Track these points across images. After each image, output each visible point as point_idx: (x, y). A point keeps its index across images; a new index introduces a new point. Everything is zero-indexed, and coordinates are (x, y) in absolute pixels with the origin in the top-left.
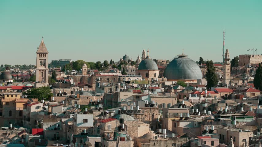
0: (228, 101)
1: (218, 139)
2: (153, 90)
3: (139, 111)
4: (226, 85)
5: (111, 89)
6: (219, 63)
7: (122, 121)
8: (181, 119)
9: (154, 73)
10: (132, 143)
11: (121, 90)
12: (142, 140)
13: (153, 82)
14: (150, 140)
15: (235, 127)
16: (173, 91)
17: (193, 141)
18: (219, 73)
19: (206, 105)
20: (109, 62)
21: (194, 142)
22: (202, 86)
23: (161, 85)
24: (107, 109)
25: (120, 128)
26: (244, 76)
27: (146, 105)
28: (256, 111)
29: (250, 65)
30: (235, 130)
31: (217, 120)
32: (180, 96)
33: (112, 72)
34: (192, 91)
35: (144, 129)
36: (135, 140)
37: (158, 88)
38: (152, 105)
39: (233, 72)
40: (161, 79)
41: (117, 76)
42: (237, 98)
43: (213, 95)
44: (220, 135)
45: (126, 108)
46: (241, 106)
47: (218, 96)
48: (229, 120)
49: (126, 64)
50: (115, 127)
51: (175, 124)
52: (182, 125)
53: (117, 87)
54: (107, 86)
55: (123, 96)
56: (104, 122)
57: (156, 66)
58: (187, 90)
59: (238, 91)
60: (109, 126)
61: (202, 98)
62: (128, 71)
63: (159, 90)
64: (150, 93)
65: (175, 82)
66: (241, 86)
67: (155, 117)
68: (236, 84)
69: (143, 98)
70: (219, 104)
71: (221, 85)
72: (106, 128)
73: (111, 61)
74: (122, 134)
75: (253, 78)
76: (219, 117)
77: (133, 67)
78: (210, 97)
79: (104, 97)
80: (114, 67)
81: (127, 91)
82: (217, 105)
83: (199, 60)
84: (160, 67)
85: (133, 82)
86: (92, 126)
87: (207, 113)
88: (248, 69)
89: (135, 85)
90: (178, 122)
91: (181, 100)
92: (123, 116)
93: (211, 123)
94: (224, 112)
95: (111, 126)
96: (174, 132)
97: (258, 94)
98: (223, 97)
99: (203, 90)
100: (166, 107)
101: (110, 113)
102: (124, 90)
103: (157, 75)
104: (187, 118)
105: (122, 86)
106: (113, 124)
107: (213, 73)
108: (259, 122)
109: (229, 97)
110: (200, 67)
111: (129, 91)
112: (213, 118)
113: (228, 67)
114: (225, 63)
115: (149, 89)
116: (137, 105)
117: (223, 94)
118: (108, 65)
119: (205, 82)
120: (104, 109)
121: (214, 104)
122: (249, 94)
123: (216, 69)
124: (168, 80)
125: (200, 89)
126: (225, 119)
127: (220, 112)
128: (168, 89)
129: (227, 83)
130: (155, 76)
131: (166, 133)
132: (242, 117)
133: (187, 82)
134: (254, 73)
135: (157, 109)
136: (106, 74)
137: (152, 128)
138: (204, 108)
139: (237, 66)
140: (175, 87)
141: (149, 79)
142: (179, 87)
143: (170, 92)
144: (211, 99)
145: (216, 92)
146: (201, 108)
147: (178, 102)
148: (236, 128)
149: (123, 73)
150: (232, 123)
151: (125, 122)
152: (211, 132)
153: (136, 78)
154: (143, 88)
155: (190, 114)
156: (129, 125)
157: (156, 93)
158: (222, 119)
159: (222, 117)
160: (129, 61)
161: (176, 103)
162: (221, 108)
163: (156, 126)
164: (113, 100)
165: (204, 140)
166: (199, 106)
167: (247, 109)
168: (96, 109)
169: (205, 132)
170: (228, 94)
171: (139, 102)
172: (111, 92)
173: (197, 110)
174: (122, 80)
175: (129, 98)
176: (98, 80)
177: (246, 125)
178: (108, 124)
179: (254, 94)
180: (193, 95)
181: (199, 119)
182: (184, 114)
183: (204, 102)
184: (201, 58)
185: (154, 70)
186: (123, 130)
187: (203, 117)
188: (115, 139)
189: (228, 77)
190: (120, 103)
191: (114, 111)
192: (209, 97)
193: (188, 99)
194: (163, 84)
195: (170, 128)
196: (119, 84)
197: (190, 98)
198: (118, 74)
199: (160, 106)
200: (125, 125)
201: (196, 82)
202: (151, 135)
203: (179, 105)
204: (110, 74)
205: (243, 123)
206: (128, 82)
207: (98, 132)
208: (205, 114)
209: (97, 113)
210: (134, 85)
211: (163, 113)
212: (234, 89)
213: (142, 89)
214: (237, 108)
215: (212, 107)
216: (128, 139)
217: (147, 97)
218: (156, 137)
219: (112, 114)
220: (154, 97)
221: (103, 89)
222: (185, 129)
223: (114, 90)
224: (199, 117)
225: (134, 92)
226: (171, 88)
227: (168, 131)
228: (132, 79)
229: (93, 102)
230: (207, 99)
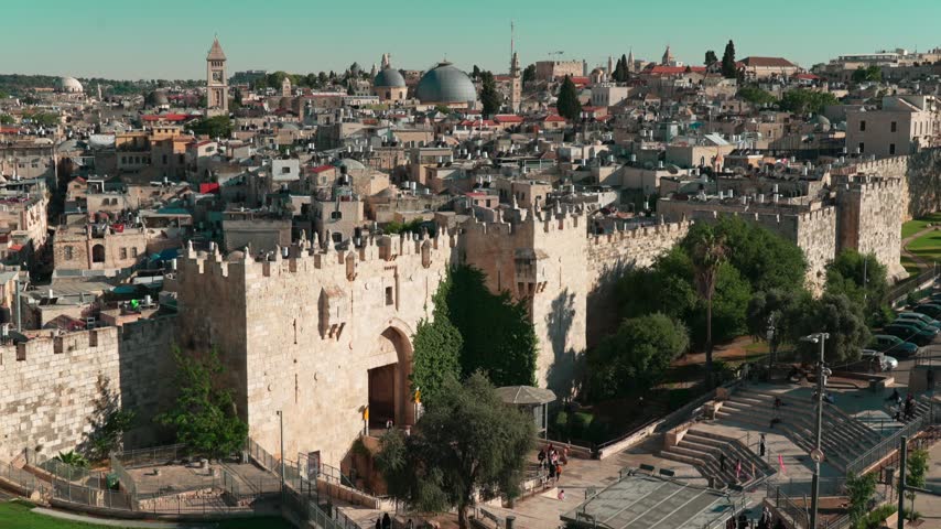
0: (515, 136)
1: (497, 197)
2: (395, 120)
3: (373, 153)
4: (512, 111)
5: (328, 119)
6: (503, 75)
7: (343, 170)
8: (440, 165)
9: (400, 91)
10: (361, 206)
11: (344, 120)
12: (378, 199)
13: (396, 107)
14: (389, 200)
15: (524, 177)
16: (427, 120)
17: (457, 200)
18: (501, 89)
19: (480, 143)
20: (328, 74)
21: (459, 202)
22: (475, 112)
23: (409, 111)
24: (321, 150)
25: (341, 182)
26: (544, 95)
27: (383, 144)
28: (557, 150)
29: (553, 77)
30: (524, 182)
31: (496, 166)
32: (439, 129)
33: (334, 90)
34: (458, 121)
35: (380, 183)
36: (366, 201)
37: (405, 116)
38: (394, 144)
39: (525, 90)
40: (410, 101)
41: (338, 97)
42: (529, 130)
43: (492, 127)
44: (501, 190)
45: (352, 148)
46: (535, 143)
47: (500, 128)
48: (516, 166)
49: (356, 78)
50: (333, 180)
51: (431, 174)
52: (442, 174)
53: (337, 116)
54: (323, 113)
55: (347, 130)
56: (316, 171)
57: (402, 81)
58: (452, 120)
59: (532, 120)
60: (324, 179)
61: (475, 132)
62: (358, 89)
63: (406, 120)
64: (391, 124)
65: (432, 107)
66: (536, 112)
67: (399, 163)
68: (530, 108)
69: (380, 133)
70: (501, 142)
71: (505, 111)
72: (320, 182)
73: (332, 73)
74: (344, 190)
75: (556, 99)
76: (499, 161)
77: (366, 83)
78: (487, 129)
79: (317, 131)
80: (335, 83)
81: (353, 121)
82: (497, 143)
83: (472, 71)
84: (412, 82)
85: (365, 107)
86: (298, 178)
87: (482, 155)
88: (550, 85)
89: (368, 112)
90: (435, 170)
91: (439, 135)
92: (346, 162)
93: (487, 172)
94: (508, 154)
95: (327, 177)
96: (428, 186)
97: (562, 124)
98: (507, 130)
99: (477, 118)
100: (416, 146)
101: (326, 157)
102: (348, 120)
103: (404, 96)
104: (448, 165)
105: (346, 114)
106: (330, 175)
107: (492, 92)
108: (561, 168)
109: (517, 130)
110: (473, 82)
111: (358, 122)
112: (490, 163)
113: (517, 82)
114: (512, 75)
115: (390, 119)
116: (369, 144)
117: (508, 125)
118: (326, 80)
119: (479, 106)
120: (317, 150)
121: (492, 142)
122: (548, 125)
123: (498, 85)
124: (422, 103)
125: (471, 117)
126: (508, 165)
127: (501, 154)
128: (420, 118)
129: (516, 108)
130: (401, 96)
131: (415, 187)
132: (535, 161)
133: (452, 107)
134: (557, 92)
135: (402, 149)
136: (321, 94)
137: (393, 180)
138: (477, 148)
139: (533, 79)
140: (432, 114)
141: (391, 102)
142: (438, 115)
143: (423, 122)
144: (487, 133)
145: (497, 122)
146: (473, 148)
147: (436, 138)
148: (525, 178)
149: (350, 92)
150: (520, 171)
151: (349, 171)
152: (486, 185)
153: (369, 101)
154: (380, 117)
155: (455, 158)
156: (355, 176)
157: (400, 124)
158: (504, 165)
159: (504, 162)
160: (360, 72)
161: (432, 139)
162: (504, 147)
163: (400, 176)
164: (332, 136)
165: (475, 198)
166: (469, 145)
167: (544, 148)
168: (304, 151)
169: (477, 186)
170: (516, 124)
171: (374, 139)
172: (328, 123)
173: (466, 151)
174: (347, 103)
175: (357, 133)
176: (308, 104)
177: (543, 173)
178: (321, 175)
179: (556, 125)
180: (460, 127)
181: (469, 165)
182: (444, 157)
183: (477, 138)
184: (475, 67)
185: (399, 87)
186: (346, 184)
187: (475, 162)
188: (333, 199)
189: (517, 98)
190: (343, 140)
191: (332, 154)
192: (484, 129)
193: (451, 133)
194: (414, 109)
195: (423, 179)
196: (342, 110)
197: (455, 132)
198: (342, 94)
199: (407, 145)
200: (350, 177)
201: (466, 106)
202: (391, 192)
203: (437, 142)
204: (328, 94)
205: (536, 170)
206: (357, 107)
207: (307, 188)
208: (478, 157)
209: (306, 157)
210: (365, 111)
211: (411, 157)
212: (525, 117)
213: (378, 118)
214: (529, 148)
215: (490, 146)
216: (355, 199)
217: (386, 130)
218: (399, 195)
219: (330, 159)
220: (397, 131)
221: (316, 119)
222: (446, 181)
223: (333, 120)
224: (469, 161)
225: (365, 123)
226: (425, 117)
227: (419, 186)
228: (363, 102)
229: (300, 141)
230: (482, 133)
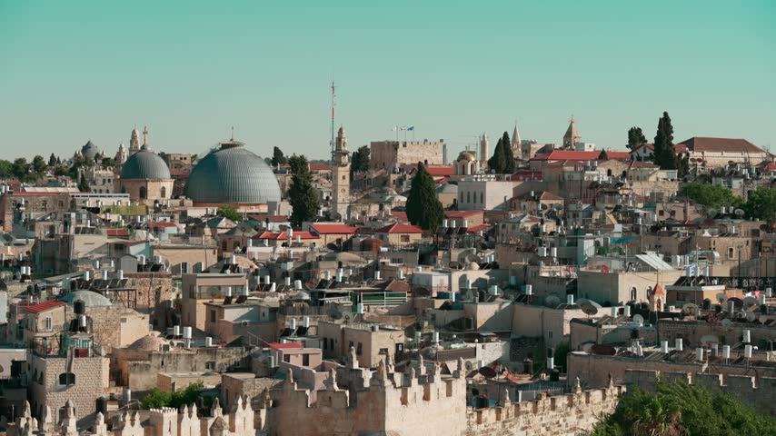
0: (344, 256)
1: (320, 351)
2: (157, 230)
3: (124, 281)
4: (338, 217)
5: (52, 228)
6: (322, 161)
7: (79, 307)
8: (228, 301)
9: (162, 186)
10: (106, 363)
11: (77, 231)
12: (132, 354)
13: (157, 210)
14: (150, 355)
15: (360, 319)
16: (207, 231)
17: (256, 355)
18: (322, 186)
19: (290, 266)
20: (47, 160)
21: (261, 359)
22: (280, 219)
23: (177, 216)
24: (42, 277)
25: (75, 326)
26: (384, 193)
27: (140, 268)
28: (411, 278)
29: (398, 166)
30: (360, 327)
31: (317, 302)
32: (224, 245)
33: (56, 184)
34: (254, 232)
35: (135, 328)
36: (114, 357)
37: (172, 224)
38: (156, 268)
39: (355, 185)
40: (177, 202)
41: (66, 194)
42: (365, 247)
43: (307, 242)
44: (325, 339)
45: (91, 273)
46: (376, 267)
47: (320, 243)
48: (347, 302)
49: (90, 166)
50: (62, 323)
51: (214, 314)
52: (231, 315)
53: (66, 224)
54: (43, 220)
55: (82, 246)
56: (35, 310)
57: (164, 170)
58: (244, 230)
59: (368, 231)
60: (48, 322)
61: (280, 249)
62: (94, 183)
63: (173, 230)
64: (151, 237)
65: (213, 210)
66: (375, 219)
67: (164, 297)
68: (364, 213)
69: (133, 250)
70: (321, 264)
71: (327, 217)
72: (41, 326)
73: (52, 157)
74: (80, 340)
75: (404, 199)
76: (322, 294)
77: (109, 173)
78: (300, 245)
79: (34, 247)
80: (59, 173)
81: (92, 231)
82: (317, 267)
83: (271, 156)
84: (176, 172)
85: (108, 211)
86: (5, 320)
87: (293, 286)
88: (394, 177)
89: (114, 218)
90: (221, 308)
91: (227, 255)
92: (83, 295)
93: (303, 311)
94: (335, 284)
95: (53, 319)
96: (209, 333)
97: (416, 237)
98: (331, 246)
99: (283, 228)
100: (190, 271)
101: (49, 288)
102: (84, 231)
103: (169, 193)
104: (242, 299)
105: (79, 221)
106: (57, 316)
107: (307, 187)
108: (418, 305)
109: (347, 247)
110: (275, 172)
111: (99, 233)
112: (306, 297)
113: (344, 172)
114: (336, 162)
115: (147, 228)
116: (118, 267)
117: (332, 239)
118: (45, 168)
119: (286, 209)
120: (33, 277)
121: (310, 264)
122: (394, 238)
123: (315, 177)
124: (195, 204)
125: (273, 227)
126: (335, 300)
127: (323, 283)
128: (195, 227)
129: (342, 210)
130: (163, 194)
131: (190, 335)
132: (376, 295)
133: (242, 210)
134: (406, 187)
135: (168, 276)
136: (39, 190)
137: (155, 324)
138: (286, 274)
139: (366, 169)
140: (214, 222)
141: (149, 202)
142: (224, 223)
143: (201, 234)
144: (301, 250)
145: (315, 235)
146: (279, 274)
147: (220, 258)
148: (362, 321)
149: (83, 187)
150: (354, 309)
151: (87, 310)
152: (302, 331)
153: (115, 200)
154: (134, 226)
155: (251, 290)
156: (96, 317)
157: (165, 237)
158: (328, 300)
159: (330, 295)
160: (98, 156)
161: (215, 261)
162: (327, 273)
163: (165, 318)
164: (58, 255)
165: (285, 351)
166: (273, 269)
167: (390, 275)
168: (15, 278)
169: (287, 333)
170: (344, 238)
171: (124, 260)
172: (52, 235)
173: (268, 279)
174: (79, 204)
175: (97, 251)
176: (19, 205)
177: (389, 314)
178: (43, 315)
179: (407, 239)
180: (258, 241)
181: (273, 300)
182: (235, 287)
183: (285, 259)
184: (276, 149)
185: (160, 180)
186: (83, 329)
187: (282, 295)
188: (62, 354)
189: (344, 196)
190: (76, 262)
191: (60, 284)
192: (296, 245)
193: (244, 250)
194: (184, 214)
195: (201, 324)
196: (73, 215)
197: (251, 249)
198: (71, 190)
199: (175, 269)
200: (88, 318)
201: (264, 209)
202: (153, 343)
203: (224, 266)
204: (50, 190)
205: (382, 308)
206: (96, 210)
207: (20, 336)
208: (288, 288)
209: (17, 288)
210: (109, 216)
211: (182, 287)
212: (359, 227)
213: (129, 227)
214: (367, 274)
215: (305, 271)
216: (97, 354)
217: (143, 246)
218: (166, 348)
219: (56, 291)
220: (160, 248)
221: (33, 228)
222: (238, 326)
223: (59, 230)
224: (272, 295)
225: (111, 235)
226: (203, 225)
227: (196, 332)
228: (105, 202)
229: (7, 262)
230: (293, 251)
